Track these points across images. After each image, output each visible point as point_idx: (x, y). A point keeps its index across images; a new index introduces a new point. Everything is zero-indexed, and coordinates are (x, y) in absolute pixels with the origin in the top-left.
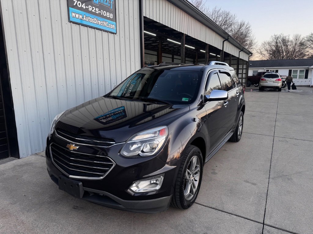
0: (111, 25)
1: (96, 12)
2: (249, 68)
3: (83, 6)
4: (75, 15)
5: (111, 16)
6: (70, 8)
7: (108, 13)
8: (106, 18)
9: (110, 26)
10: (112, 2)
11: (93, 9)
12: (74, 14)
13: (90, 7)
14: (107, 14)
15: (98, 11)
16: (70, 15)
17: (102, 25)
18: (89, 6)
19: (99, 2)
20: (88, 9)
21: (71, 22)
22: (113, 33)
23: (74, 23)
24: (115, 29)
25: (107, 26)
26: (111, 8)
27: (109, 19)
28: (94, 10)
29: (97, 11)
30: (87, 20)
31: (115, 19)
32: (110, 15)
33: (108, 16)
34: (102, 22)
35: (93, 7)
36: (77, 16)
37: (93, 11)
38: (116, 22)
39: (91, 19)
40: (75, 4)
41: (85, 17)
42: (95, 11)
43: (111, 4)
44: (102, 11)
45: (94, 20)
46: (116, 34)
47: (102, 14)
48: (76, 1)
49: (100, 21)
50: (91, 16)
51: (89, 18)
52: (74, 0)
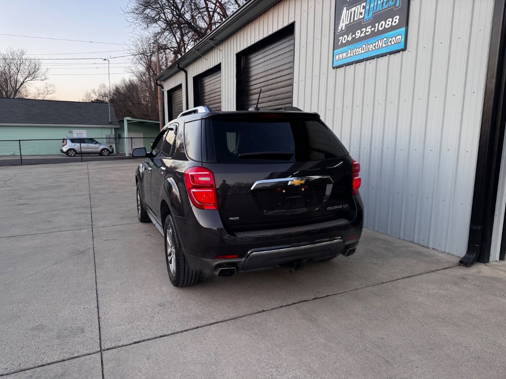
0: (394, 38)
1: (367, 34)
3: (348, 39)
4: (339, 57)
5: (397, 19)
8: (386, 30)
11: (362, 32)
12: (337, 57)
14: (386, 23)
15: (370, 30)
16: (334, 60)
17: (374, 49)
19: (373, 15)
20: (356, 36)
21: (334, 68)
23: (337, 67)
24: (403, 40)
25: (385, 45)
26: (397, 5)
27: (392, 28)
28: (364, 32)
29: (368, 32)
31: (405, 22)
32: (392, 21)
34: (374, 44)
35: (362, 30)
37: (363, 35)
38: (406, 26)
39: (358, 49)
40: (340, 44)
41: (350, 51)
42: (366, 32)
44: (377, 25)
45: (362, 50)
46: (404, 49)
47: (376, 31)
48: (341, 38)
49: (371, 45)
50: (357, 46)
51: (355, 50)
52: (340, 38)
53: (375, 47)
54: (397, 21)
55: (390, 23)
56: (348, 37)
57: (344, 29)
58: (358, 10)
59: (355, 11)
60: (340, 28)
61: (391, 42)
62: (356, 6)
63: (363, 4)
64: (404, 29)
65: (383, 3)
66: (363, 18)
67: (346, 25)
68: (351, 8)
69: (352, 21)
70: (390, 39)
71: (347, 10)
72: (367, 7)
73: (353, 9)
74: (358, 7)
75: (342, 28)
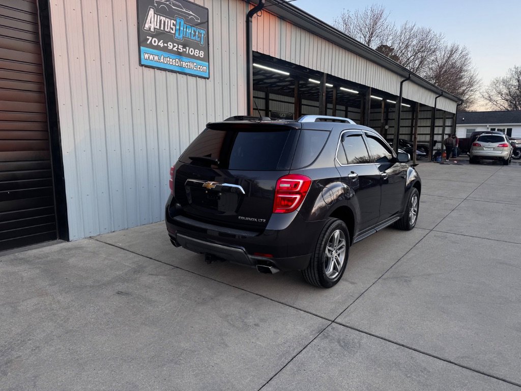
0: (201, 67)
1: (179, 50)
2: (457, 125)
3: (159, 44)
4: (149, 57)
5: (202, 54)
6: (142, 48)
7: (196, 50)
8: (194, 57)
9: (199, 67)
10: (203, 35)
11: (174, 46)
12: (147, 56)
13: (170, 45)
14: (195, 52)
15: (182, 49)
16: (142, 57)
17: (187, 67)
18: (169, 43)
19: (183, 37)
20: (168, 46)
21: (142, 65)
22: (205, 78)
23: (146, 66)
24: (208, 71)
25: (195, 69)
26: (202, 43)
27: (198, 58)
28: (176, 47)
29: (180, 49)
30: (166, 62)
31: (207, 58)
32: (199, 53)
33: (197, 54)
34: (187, 63)
35: (175, 44)
36: (151, 57)
37: (175, 49)
38: (209, 62)
39: (171, 60)
40: (148, 42)
41: (162, 57)
42: (178, 49)
43: (201, 38)
44: (188, 48)
45: (175, 62)
46: (208, 78)
47: (187, 53)
48: (150, 38)
49: (184, 63)
50: (171, 57)
51: (168, 59)
52: (148, 37)
53: (187, 65)
54: (203, 54)
55: (198, 53)
56: (158, 43)
57: (152, 30)
58: (169, 24)
59: (164, 22)
60: (147, 26)
61: (199, 68)
62: (166, 18)
63: (172, 21)
64: (207, 64)
65: (191, 33)
66: (175, 34)
67: (155, 28)
68: (160, 15)
69: (162, 28)
70: (199, 66)
71: (154, 13)
72: (178, 27)
73: (163, 19)
74: (167, 19)
75: (150, 28)
